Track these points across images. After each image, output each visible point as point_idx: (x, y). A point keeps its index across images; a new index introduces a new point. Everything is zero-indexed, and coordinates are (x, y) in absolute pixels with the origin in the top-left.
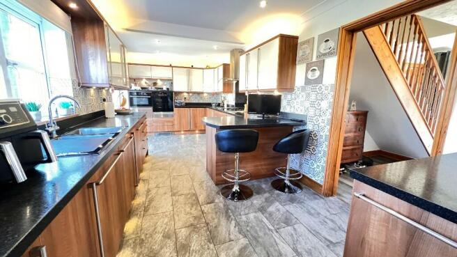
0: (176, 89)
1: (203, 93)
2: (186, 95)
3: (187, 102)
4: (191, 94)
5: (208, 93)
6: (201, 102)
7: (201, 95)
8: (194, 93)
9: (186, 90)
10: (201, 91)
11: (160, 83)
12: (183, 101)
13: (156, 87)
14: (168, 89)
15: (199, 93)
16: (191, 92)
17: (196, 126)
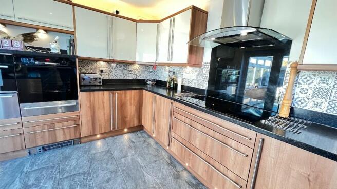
0: (81, 52)
1: (133, 63)
2: (102, 65)
3: (105, 77)
4: (114, 65)
5: (141, 65)
6: (130, 77)
7: (130, 67)
8: (119, 63)
9: (104, 57)
10: (132, 60)
11: (42, 38)
12: (98, 76)
13: (33, 44)
14: (64, 52)
15: (127, 64)
16: (114, 61)
17: (124, 122)
